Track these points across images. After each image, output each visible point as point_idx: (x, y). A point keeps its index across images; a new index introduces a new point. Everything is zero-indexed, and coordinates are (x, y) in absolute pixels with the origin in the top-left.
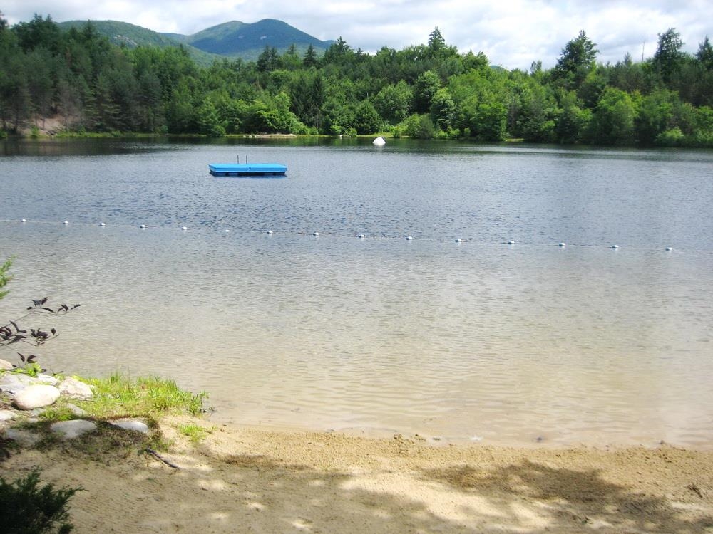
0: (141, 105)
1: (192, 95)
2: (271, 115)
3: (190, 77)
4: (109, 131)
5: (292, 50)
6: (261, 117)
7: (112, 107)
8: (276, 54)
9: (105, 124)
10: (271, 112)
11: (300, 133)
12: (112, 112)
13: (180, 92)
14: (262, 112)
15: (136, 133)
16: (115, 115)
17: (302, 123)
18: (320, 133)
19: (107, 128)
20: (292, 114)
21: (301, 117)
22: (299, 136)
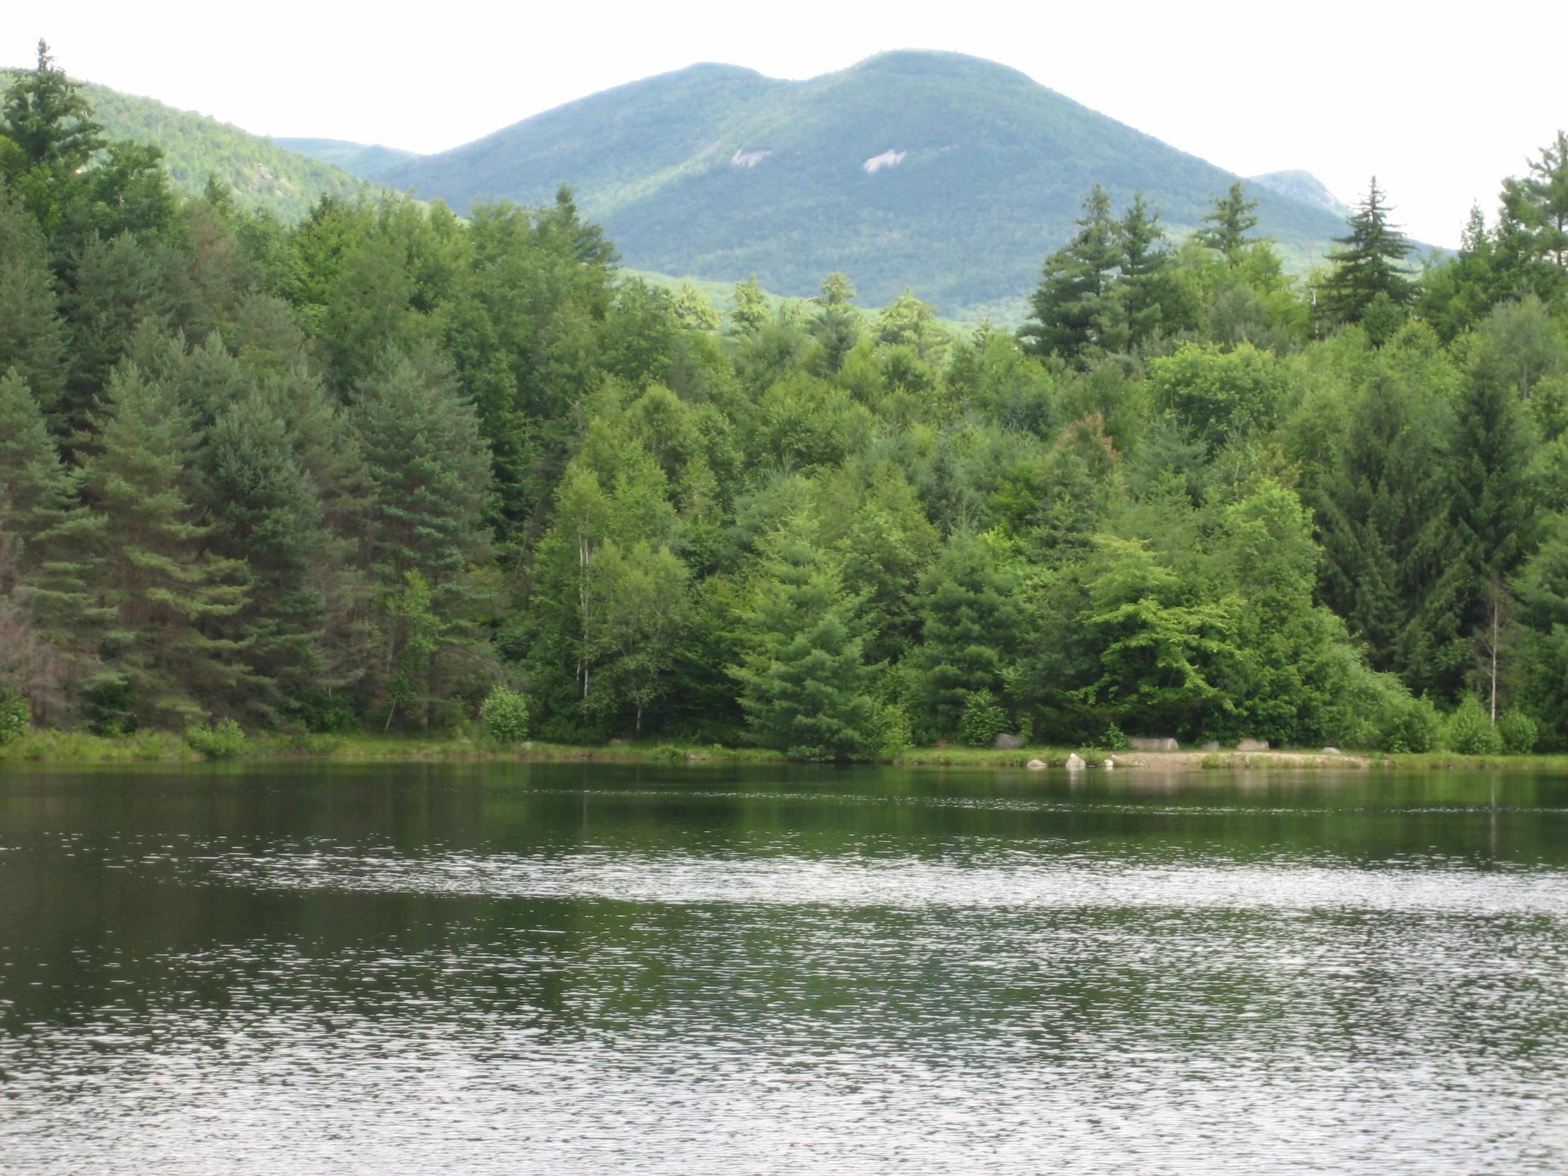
0: (361, 560)
1: (672, 497)
2: (1203, 631)
3: (657, 390)
4: (169, 721)
5: (1232, 225)
6: (1139, 640)
7: (196, 574)
8: (1152, 249)
9: (145, 677)
10: (1208, 612)
11: (1383, 744)
12: (196, 606)
13: (607, 485)
14: (1148, 608)
15: (330, 739)
16: (207, 624)
17: (1390, 677)
18: (1512, 744)
19: (163, 703)
20: (1329, 620)
21: (1374, 637)
22: (1387, 760)
